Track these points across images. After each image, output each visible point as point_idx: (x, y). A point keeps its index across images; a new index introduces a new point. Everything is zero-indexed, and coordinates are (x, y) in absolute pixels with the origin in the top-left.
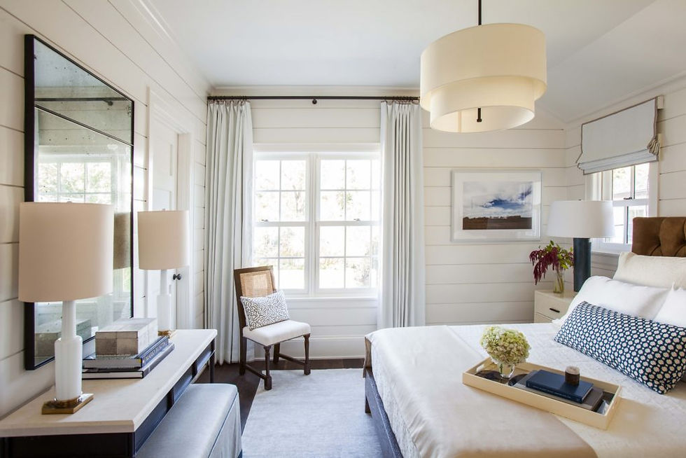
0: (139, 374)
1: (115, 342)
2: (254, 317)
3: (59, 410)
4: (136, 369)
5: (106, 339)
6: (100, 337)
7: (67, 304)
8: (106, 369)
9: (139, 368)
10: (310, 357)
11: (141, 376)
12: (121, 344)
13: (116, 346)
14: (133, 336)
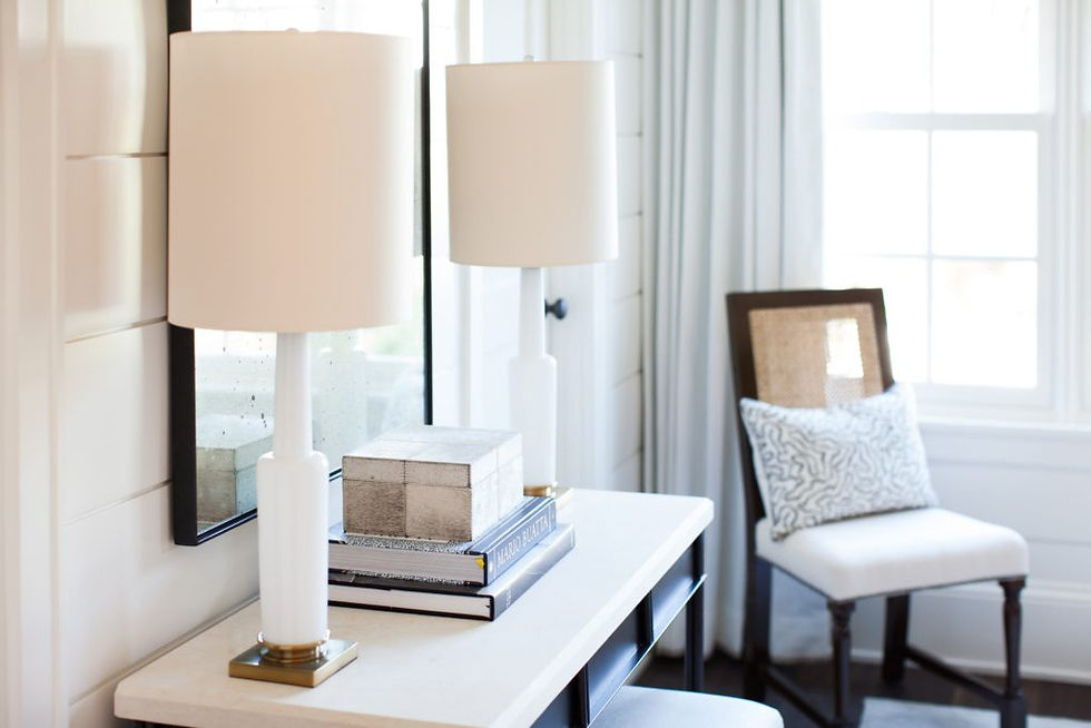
0: (477, 606)
1: (401, 495)
2: (790, 485)
3: (275, 672)
4: (470, 589)
5: (372, 482)
6: (355, 473)
7: (289, 341)
8: (378, 577)
9: (479, 586)
10: (1027, 668)
11: (487, 613)
12: (419, 503)
13: (402, 508)
14: (459, 479)
